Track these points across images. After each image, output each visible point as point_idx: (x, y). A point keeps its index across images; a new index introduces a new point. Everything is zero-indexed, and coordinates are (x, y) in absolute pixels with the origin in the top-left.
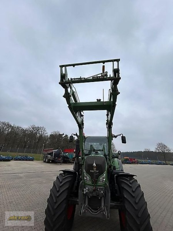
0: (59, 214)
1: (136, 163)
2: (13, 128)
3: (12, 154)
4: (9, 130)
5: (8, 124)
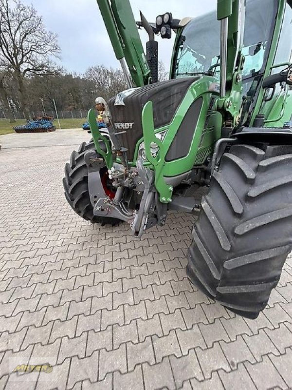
2: (112, 76)
4: (109, 82)
5: (104, 70)
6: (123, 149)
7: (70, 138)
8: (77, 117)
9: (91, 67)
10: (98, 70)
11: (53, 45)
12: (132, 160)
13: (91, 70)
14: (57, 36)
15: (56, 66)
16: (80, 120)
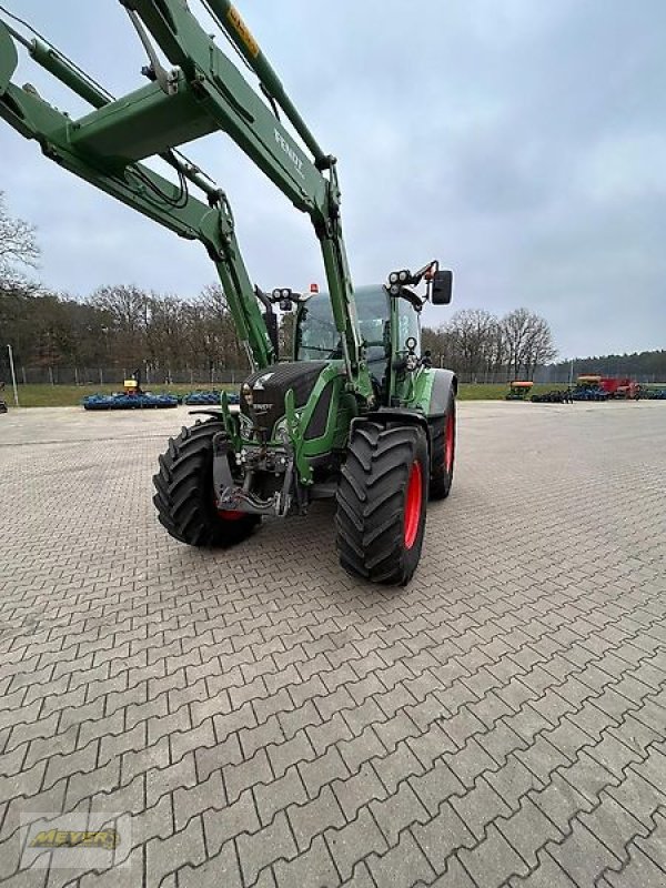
0: (178, 505)
1: (630, 398)
2: (154, 306)
3: (182, 387)
4: (148, 315)
5: (136, 295)
6: (262, 429)
7: (57, 427)
8: (61, 382)
9: (105, 287)
10: (122, 293)
11: (23, 242)
12: (269, 440)
13: (105, 291)
14: (35, 228)
15: (22, 281)
16: (73, 387)
